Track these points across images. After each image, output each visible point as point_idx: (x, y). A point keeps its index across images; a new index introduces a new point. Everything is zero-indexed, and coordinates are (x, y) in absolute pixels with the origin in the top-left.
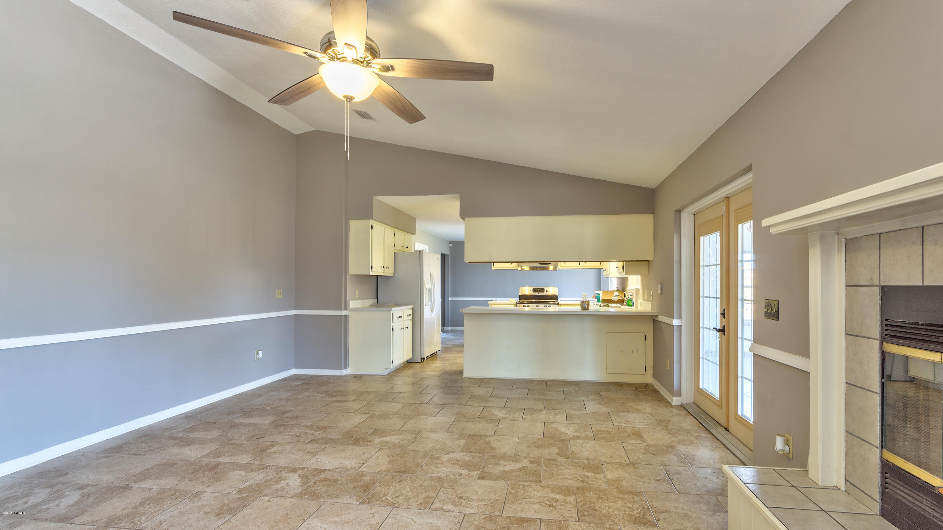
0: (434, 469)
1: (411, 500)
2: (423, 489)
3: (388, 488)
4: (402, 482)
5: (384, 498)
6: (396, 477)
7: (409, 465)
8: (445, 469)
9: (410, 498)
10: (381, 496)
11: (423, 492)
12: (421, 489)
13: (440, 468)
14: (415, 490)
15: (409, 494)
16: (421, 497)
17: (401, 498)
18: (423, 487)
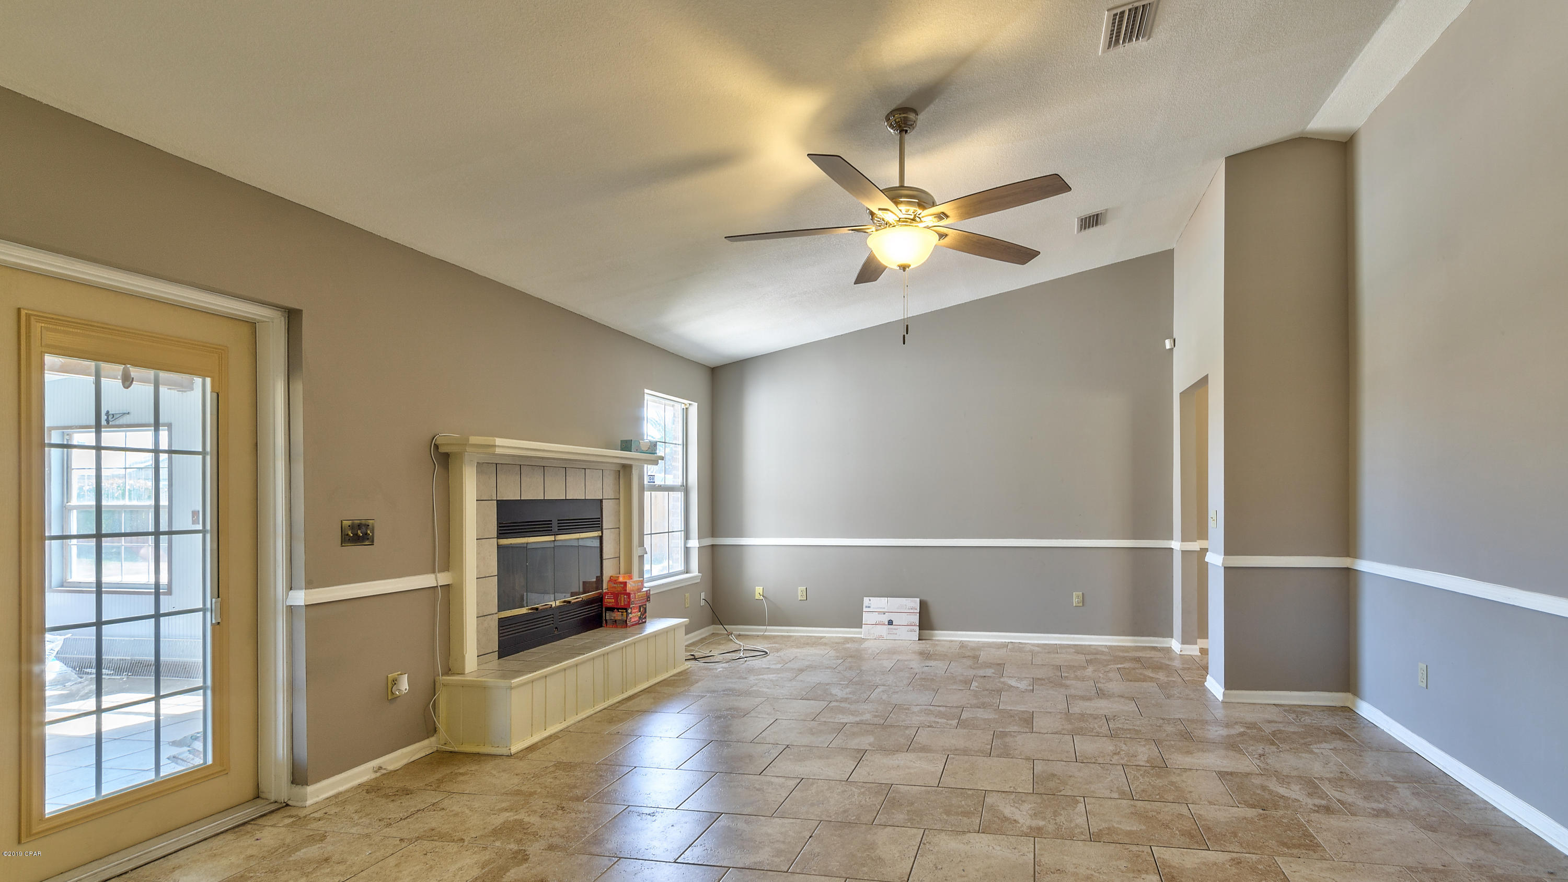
0: (790, 830)
1: (826, 788)
2: (810, 800)
3: (861, 802)
4: (841, 810)
5: (862, 790)
6: (854, 817)
7: (835, 838)
8: (770, 831)
9: (827, 790)
10: (867, 792)
11: (810, 796)
12: (812, 800)
13: (779, 833)
14: (821, 799)
15: (829, 795)
16: (813, 791)
17: (839, 791)
18: (809, 803)
